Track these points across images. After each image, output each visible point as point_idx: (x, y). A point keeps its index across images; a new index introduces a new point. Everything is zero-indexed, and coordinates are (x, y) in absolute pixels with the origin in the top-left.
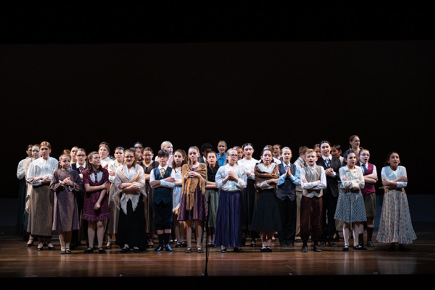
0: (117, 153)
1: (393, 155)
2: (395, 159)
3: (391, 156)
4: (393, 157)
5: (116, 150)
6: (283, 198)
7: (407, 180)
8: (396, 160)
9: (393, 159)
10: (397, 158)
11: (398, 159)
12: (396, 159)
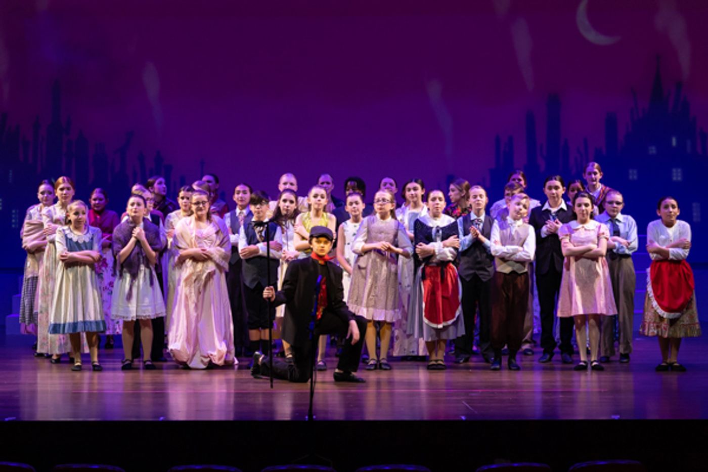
0: (183, 198)
1: (666, 202)
2: (669, 210)
3: (663, 204)
4: (667, 207)
5: (180, 191)
6: (468, 276)
7: (689, 245)
8: (671, 212)
9: (666, 211)
10: (673, 207)
11: (676, 210)
12: (671, 209)
